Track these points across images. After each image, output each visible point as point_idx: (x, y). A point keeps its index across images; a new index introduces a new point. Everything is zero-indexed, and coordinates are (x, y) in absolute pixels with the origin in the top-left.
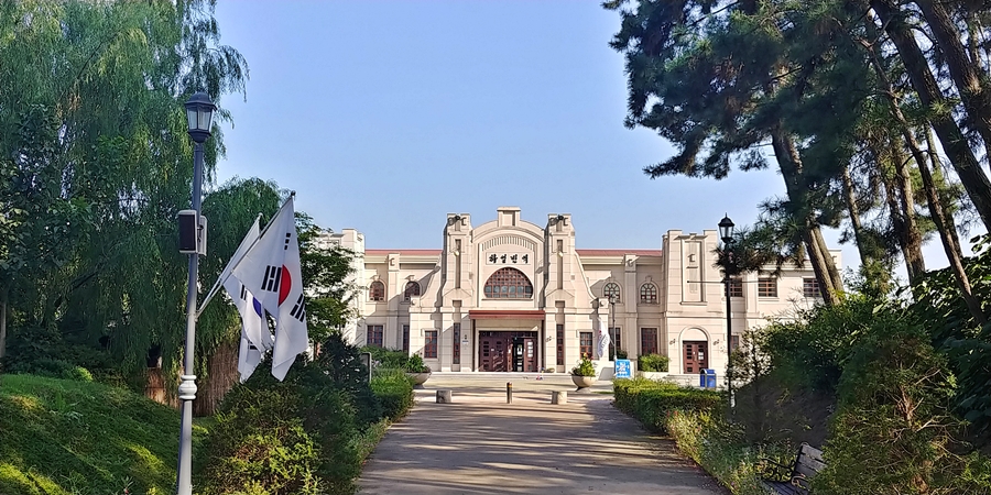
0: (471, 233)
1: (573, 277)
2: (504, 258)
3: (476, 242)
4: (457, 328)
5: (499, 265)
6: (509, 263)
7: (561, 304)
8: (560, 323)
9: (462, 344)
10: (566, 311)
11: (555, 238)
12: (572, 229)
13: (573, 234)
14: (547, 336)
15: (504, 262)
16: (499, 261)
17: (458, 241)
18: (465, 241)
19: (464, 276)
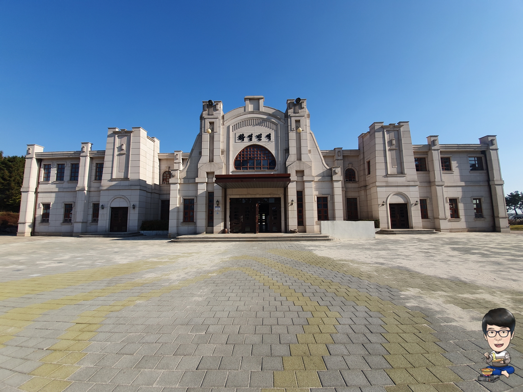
0: (223, 117)
1: (310, 151)
2: (250, 137)
3: (227, 124)
4: (210, 195)
5: (246, 143)
6: (255, 141)
7: (300, 173)
8: (300, 189)
9: (216, 209)
10: (305, 178)
11: (293, 120)
12: (307, 111)
13: (309, 116)
14: (290, 201)
15: (251, 140)
16: (246, 139)
17: (212, 124)
18: (218, 123)
19: (217, 152)
